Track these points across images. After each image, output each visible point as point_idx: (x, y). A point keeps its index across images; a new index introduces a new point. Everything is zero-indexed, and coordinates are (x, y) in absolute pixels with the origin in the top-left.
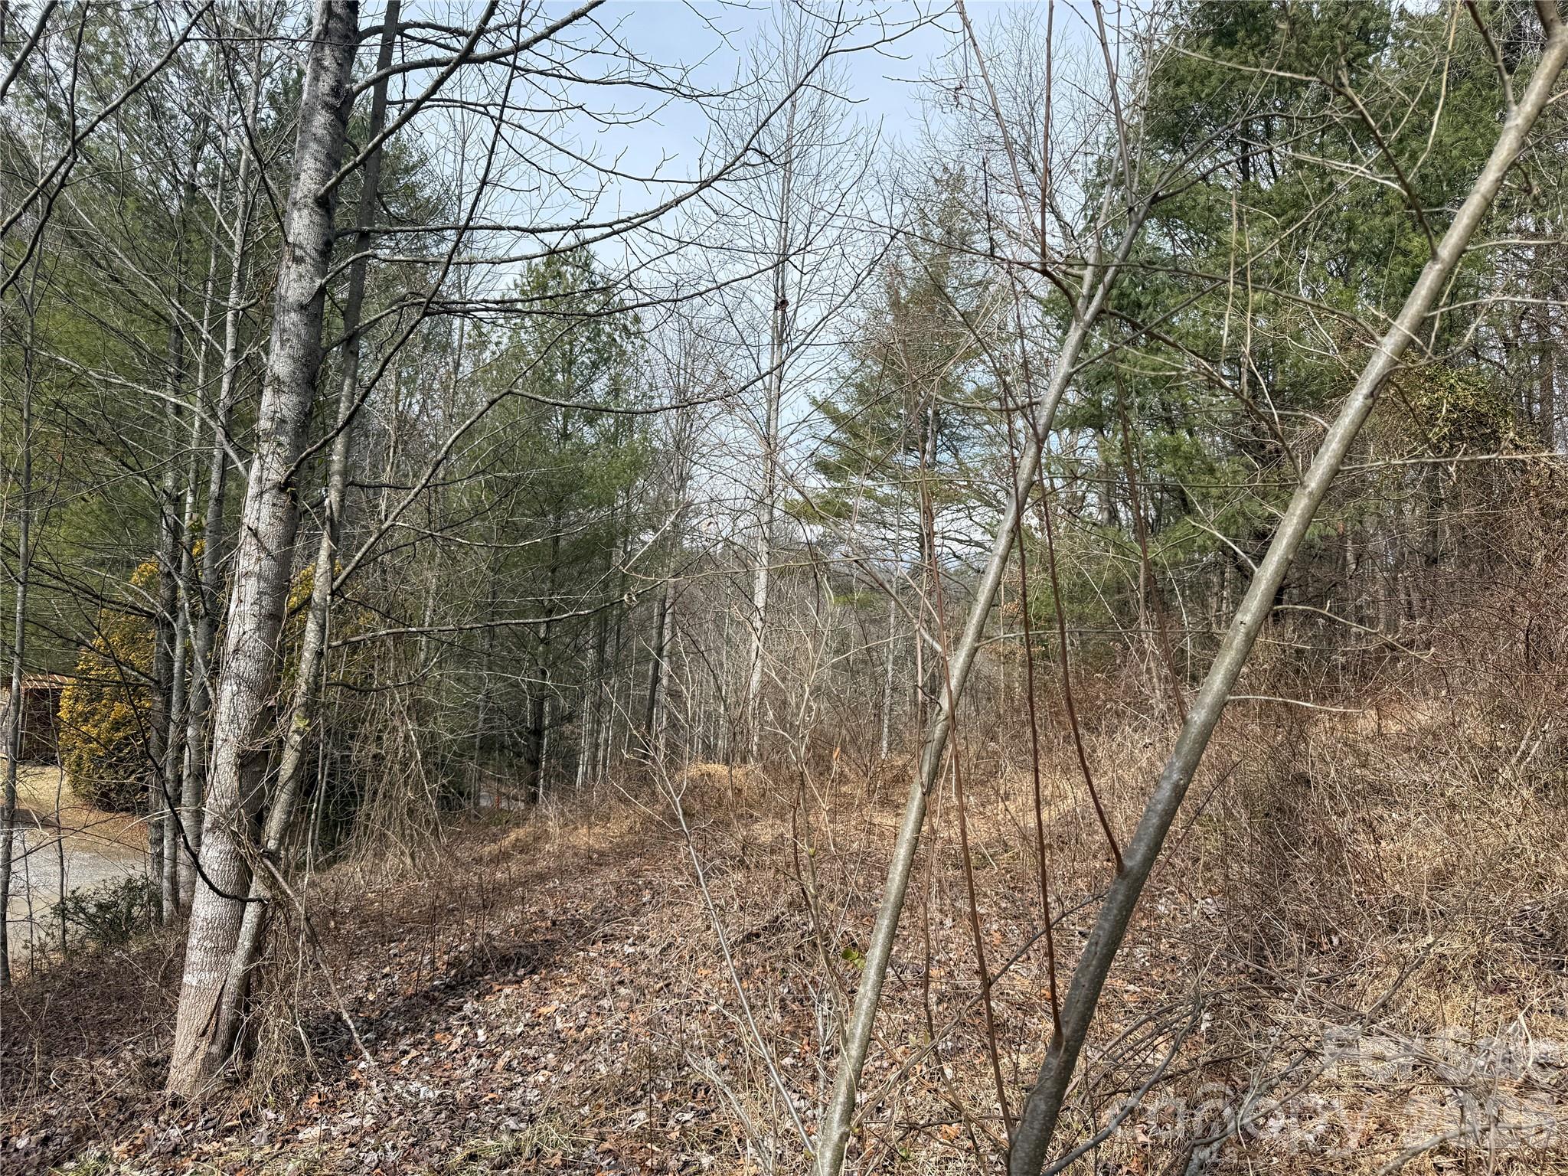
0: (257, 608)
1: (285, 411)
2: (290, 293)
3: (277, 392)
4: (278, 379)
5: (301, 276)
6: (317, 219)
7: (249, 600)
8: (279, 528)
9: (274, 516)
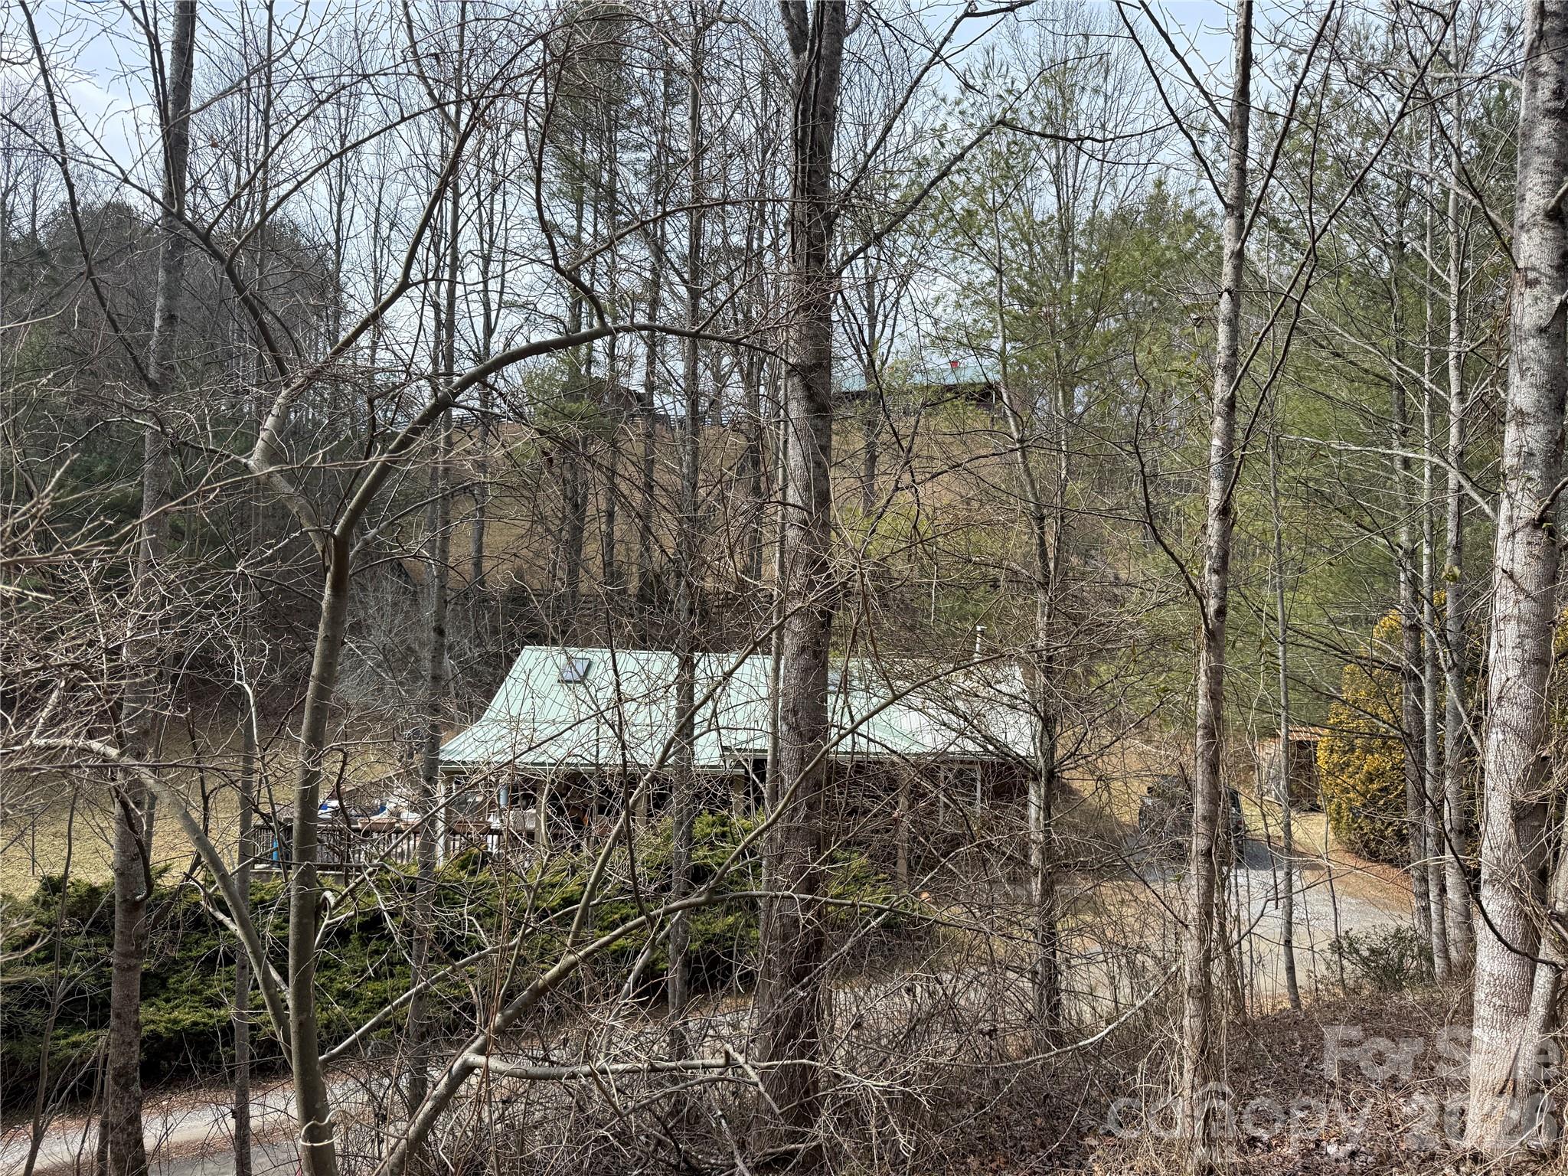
0: (1518, 652)
1: (1533, 444)
2: (1525, 319)
3: (1522, 425)
4: (1521, 412)
5: (1536, 299)
6: (1549, 234)
7: (1510, 644)
8: (1536, 567)
9: (1531, 555)
